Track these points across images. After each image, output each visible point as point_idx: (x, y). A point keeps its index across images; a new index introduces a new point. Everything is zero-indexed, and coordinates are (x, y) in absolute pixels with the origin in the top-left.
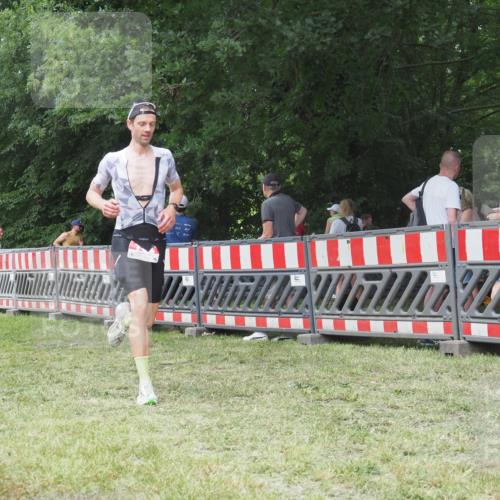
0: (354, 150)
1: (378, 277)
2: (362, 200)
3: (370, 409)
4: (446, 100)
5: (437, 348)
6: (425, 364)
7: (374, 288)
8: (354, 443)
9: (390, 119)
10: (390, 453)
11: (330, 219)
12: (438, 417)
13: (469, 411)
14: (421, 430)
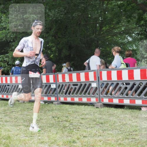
0: (70, 48)
1: (77, 85)
2: (72, 63)
3: (74, 124)
4: (97, 33)
5: (94, 106)
6: (90, 110)
7: (75, 88)
8: (69, 134)
9: (81, 39)
10: (79, 137)
11: (63, 68)
12: (94, 126)
13: (102, 124)
14: (89, 130)
